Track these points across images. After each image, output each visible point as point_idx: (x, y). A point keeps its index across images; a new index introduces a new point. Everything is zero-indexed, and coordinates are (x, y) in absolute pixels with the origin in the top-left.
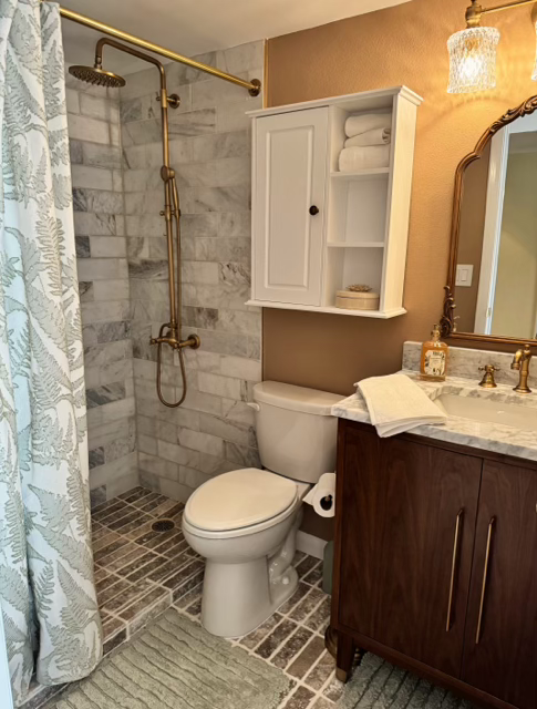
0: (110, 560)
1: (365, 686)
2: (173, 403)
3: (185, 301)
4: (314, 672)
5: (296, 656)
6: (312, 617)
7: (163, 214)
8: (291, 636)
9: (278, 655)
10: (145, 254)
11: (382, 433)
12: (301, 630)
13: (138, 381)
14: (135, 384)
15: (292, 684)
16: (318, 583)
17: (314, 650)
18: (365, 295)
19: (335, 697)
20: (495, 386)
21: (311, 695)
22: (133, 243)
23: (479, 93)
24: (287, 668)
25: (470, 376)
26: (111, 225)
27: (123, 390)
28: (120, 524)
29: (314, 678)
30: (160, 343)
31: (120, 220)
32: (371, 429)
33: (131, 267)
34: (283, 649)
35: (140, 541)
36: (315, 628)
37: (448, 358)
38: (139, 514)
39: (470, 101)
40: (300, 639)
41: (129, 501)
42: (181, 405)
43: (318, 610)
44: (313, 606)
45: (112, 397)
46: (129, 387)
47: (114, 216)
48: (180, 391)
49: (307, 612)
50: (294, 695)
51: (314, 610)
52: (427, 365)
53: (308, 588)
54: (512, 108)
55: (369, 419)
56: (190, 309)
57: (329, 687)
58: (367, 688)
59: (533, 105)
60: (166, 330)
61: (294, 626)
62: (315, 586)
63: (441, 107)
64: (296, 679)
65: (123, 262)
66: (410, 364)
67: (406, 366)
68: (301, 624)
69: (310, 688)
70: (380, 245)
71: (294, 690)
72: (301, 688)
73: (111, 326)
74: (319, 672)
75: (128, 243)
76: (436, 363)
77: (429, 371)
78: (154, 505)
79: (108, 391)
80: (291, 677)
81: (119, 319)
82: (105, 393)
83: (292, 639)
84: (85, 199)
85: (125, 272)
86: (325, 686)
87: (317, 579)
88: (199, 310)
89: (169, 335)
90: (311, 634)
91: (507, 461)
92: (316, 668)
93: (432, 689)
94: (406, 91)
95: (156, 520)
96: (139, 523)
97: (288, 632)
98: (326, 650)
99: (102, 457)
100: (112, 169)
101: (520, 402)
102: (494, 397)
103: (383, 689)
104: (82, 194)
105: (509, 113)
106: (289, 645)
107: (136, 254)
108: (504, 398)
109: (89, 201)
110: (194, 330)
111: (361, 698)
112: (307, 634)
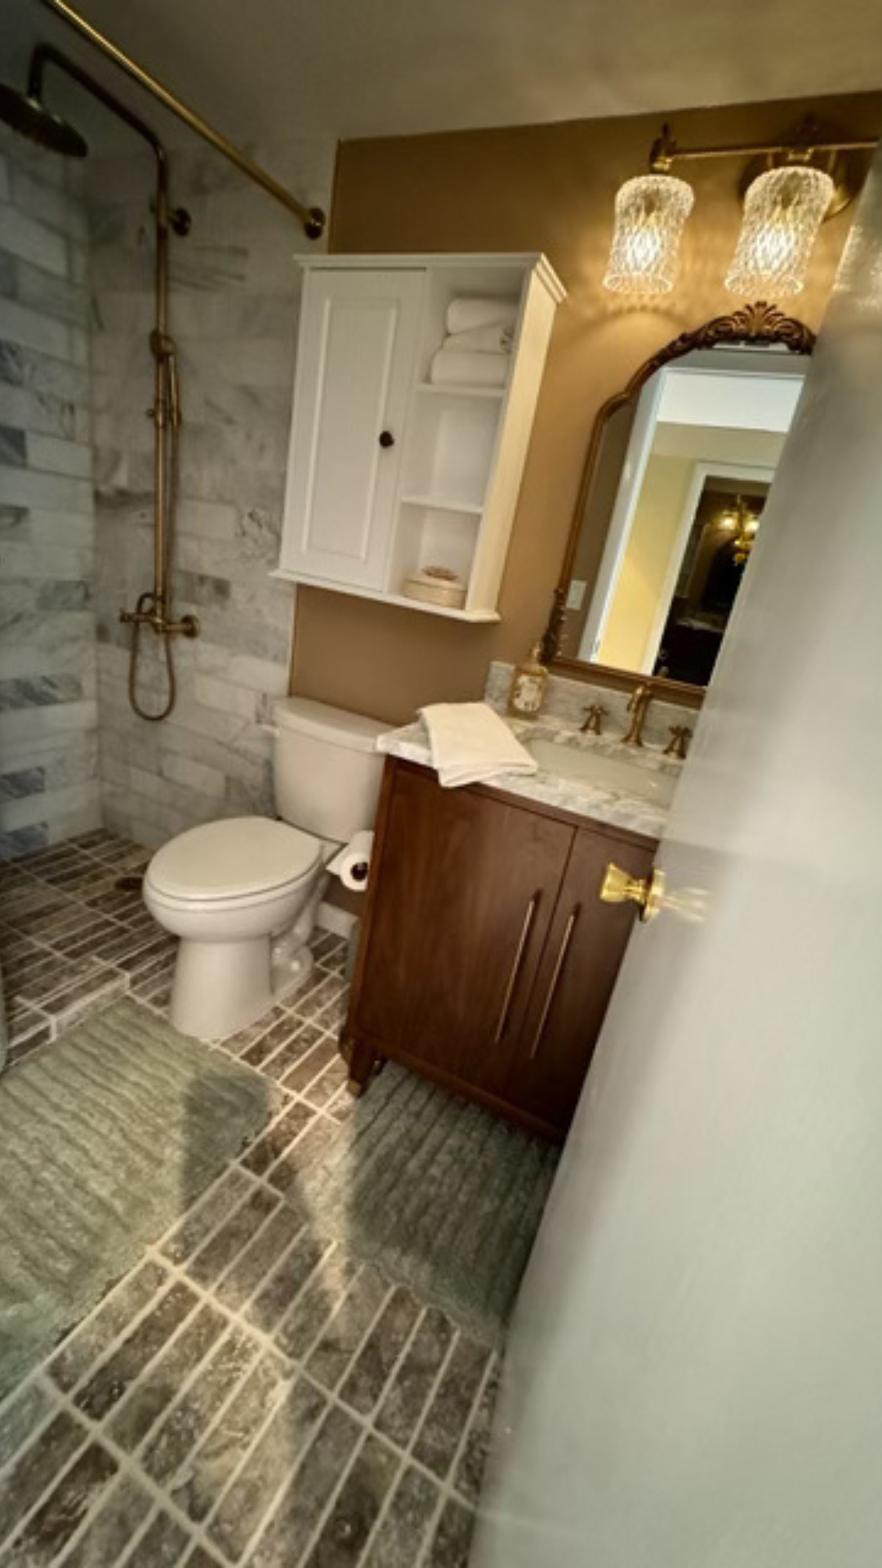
0: (42, 927)
1: (382, 1101)
2: (154, 713)
3: (181, 562)
4: (319, 1085)
5: (298, 1063)
6: (326, 1012)
7: (152, 414)
8: (293, 1037)
9: (273, 1061)
10: (121, 479)
11: (445, 781)
12: (309, 1029)
13: (104, 677)
14: (99, 682)
15: (286, 1099)
16: (339, 968)
17: (323, 1055)
18: (445, 583)
19: (341, 1115)
20: (598, 732)
21: (309, 1113)
22: (103, 460)
23: (646, 300)
24: (283, 1078)
25: (568, 717)
26: (66, 421)
27: (78, 687)
28: (65, 878)
29: (319, 1092)
30: (137, 623)
31: (81, 416)
32: (430, 774)
33: (97, 496)
34: (281, 1054)
35: (93, 903)
36: (327, 1026)
37: (546, 690)
38: (96, 866)
39: (632, 310)
40: (306, 1041)
41: (84, 846)
42: (169, 719)
43: (335, 1004)
44: (329, 998)
45: (60, 695)
46: (89, 684)
47: (72, 408)
48: (165, 699)
49: (320, 1005)
50: (288, 1114)
51: (329, 1004)
52: (518, 695)
53: (324, 975)
54: (690, 330)
55: (430, 760)
56: (188, 575)
57: (335, 1103)
58: (387, 1104)
59: (717, 332)
60: (148, 604)
61: (300, 1024)
62: (334, 973)
63: (589, 312)
64: (292, 1093)
65: (86, 488)
66: (496, 694)
67: (491, 696)
68: (309, 1021)
69: (311, 1105)
70: (479, 510)
71: (288, 1108)
72: (298, 1105)
73: (61, 586)
74: (325, 1084)
75: (95, 458)
76: (528, 696)
77: (519, 704)
78: (122, 856)
79: (53, 685)
80: (286, 1090)
81: (73, 575)
82: (46, 688)
83: (295, 1041)
84: (20, 365)
85: (88, 504)
86: (330, 1102)
87: (339, 964)
88: (202, 579)
89: (152, 612)
90: (320, 1034)
91: (609, 832)
92: (323, 1079)
93: (466, 1104)
94: (545, 268)
95: (120, 875)
96: (95, 878)
97: (290, 1031)
98: (338, 1056)
99: (41, 782)
100: (69, 324)
101: (630, 757)
102: (597, 749)
103: (406, 1104)
104: (13, 353)
105: (683, 338)
106: (290, 1048)
107: (107, 478)
108: (610, 751)
109: (27, 370)
110: (192, 610)
111: (376, 1118)
112: (316, 1035)
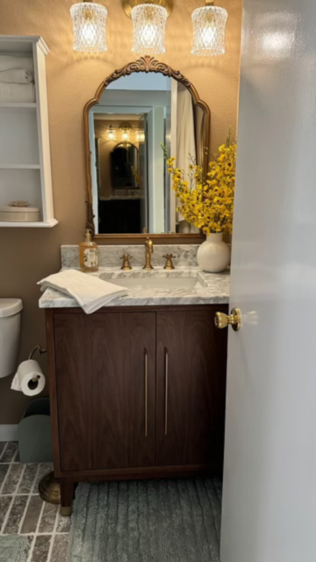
1: (85, 509)
4: (43, 521)
5: (23, 518)
6: (21, 485)
8: (11, 507)
9: (8, 525)
11: (88, 311)
12: (17, 498)
15: (30, 539)
16: (13, 458)
17: (35, 507)
18: (26, 209)
19: (66, 529)
20: (131, 268)
21: (48, 538)
23: (92, 53)
24: (20, 530)
29: (45, 525)
34: (9, 519)
36: (28, 492)
39: (86, 58)
40: (20, 505)
43: (24, 478)
44: (19, 477)
49: (16, 483)
50: (35, 546)
51: (20, 480)
52: (86, 260)
53: (7, 466)
54: (118, 68)
57: (59, 525)
58: (88, 509)
59: (131, 69)
61: (10, 498)
62: (12, 462)
63: (64, 60)
64: (31, 534)
66: (67, 263)
67: (65, 265)
68: (14, 494)
69: (46, 534)
70: (36, 167)
71: (34, 542)
72: (38, 538)
74: (46, 520)
77: (88, 264)
80: (26, 535)
83: (14, 508)
86: (56, 526)
87: (12, 456)
90: (27, 497)
92: (43, 518)
94: (42, 42)
97: (7, 505)
98: (44, 502)
102: (135, 275)
103: (98, 504)
105: (116, 72)
106: (12, 513)
108: (141, 275)
111: (86, 518)
112: (24, 499)
